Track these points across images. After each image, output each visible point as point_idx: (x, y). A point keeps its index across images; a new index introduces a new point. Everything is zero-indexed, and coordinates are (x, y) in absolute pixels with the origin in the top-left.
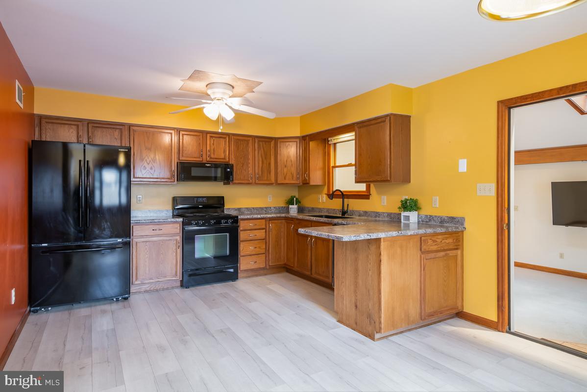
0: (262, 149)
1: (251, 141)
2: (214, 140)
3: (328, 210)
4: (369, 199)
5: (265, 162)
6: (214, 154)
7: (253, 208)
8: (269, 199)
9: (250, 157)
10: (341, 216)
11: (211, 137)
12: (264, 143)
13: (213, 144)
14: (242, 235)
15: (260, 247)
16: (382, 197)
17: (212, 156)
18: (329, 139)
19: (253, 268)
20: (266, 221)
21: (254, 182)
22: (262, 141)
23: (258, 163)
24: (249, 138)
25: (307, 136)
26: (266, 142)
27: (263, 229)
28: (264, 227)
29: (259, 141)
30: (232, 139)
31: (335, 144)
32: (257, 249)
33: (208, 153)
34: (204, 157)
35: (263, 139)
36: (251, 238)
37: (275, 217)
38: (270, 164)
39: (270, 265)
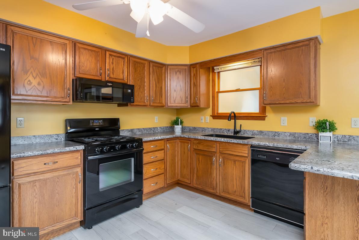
0: (156, 74)
1: (147, 64)
2: (113, 59)
3: (213, 130)
4: (264, 120)
5: (158, 85)
6: (113, 74)
7: (144, 129)
8: (156, 120)
9: (146, 80)
10: (233, 134)
11: (110, 55)
12: (157, 68)
13: (113, 63)
14: (146, 158)
15: (160, 168)
16: (282, 118)
17: (112, 76)
18: (215, 68)
19: (154, 189)
20: (164, 142)
21: (149, 104)
22: (156, 66)
23: (153, 87)
24: (145, 62)
25: (197, 64)
26: (159, 67)
27: (162, 150)
28: (163, 147)
29: (153, 66)
30: (131, 61)
31: (219, 73)
32: (158, 170)
33: (107, 72)
34: (103, 75)
35: (157, 65)
36: (153, 160)
37: (172, 138)
38: (161, 88)
39: (168, 183)
